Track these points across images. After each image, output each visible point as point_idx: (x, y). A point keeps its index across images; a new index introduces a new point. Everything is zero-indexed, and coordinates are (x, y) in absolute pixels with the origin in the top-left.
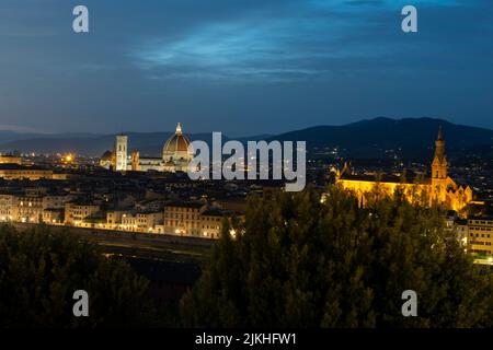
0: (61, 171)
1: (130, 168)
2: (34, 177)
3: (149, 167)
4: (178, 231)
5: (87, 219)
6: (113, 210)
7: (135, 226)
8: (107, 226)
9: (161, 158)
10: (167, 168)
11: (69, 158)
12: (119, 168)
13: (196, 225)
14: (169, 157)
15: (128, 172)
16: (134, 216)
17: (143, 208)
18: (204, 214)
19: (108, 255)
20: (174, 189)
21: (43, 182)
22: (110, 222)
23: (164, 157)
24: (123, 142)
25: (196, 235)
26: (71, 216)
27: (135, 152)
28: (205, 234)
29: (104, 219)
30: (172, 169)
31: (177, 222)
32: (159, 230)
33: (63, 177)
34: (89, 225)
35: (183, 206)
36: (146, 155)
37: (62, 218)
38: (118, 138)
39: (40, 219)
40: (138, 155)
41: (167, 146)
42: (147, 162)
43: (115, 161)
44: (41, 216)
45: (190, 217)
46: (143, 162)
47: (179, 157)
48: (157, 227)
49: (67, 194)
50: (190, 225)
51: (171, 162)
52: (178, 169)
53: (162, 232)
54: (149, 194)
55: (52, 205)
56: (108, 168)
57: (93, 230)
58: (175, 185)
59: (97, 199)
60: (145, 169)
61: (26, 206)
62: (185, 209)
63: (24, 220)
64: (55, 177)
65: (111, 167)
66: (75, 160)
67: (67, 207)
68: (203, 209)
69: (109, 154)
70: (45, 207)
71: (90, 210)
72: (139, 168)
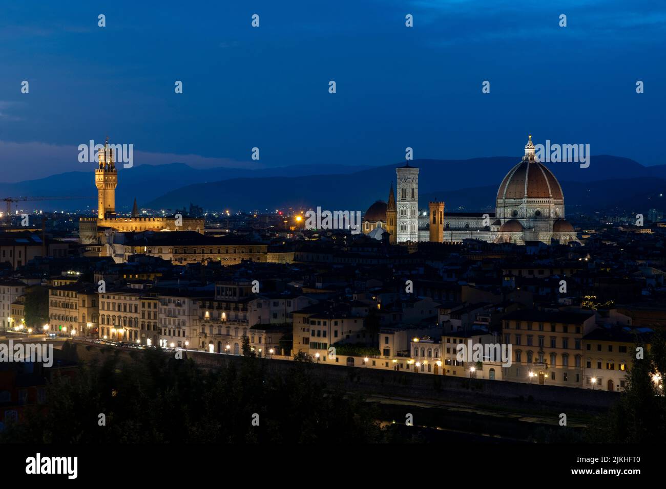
0: (276, 247)
1: (426, 237)
2: (230, 259)
3: (467, 235)
4: (532, 375)
5: (341, 347)
6: (390, 328)
7: (440, 363)
8: (381, 363)
10: (506, 236)
11: (299, 219)
12: (402, 238)
13: (572, 361)
14: (509, 210)
15: (420, 245)
16: (437, 340)
17: (456, 323)
18: (588, 337)
19: (383, 425)
20: (520, 281)
21: (249, 270)
22: (387, 353)
23: (499, 211)
24: (409, 182)
25: (573, 384)
26: (306, 341)
27: (437, 202)
28: (594, 380)
29: (373, 349)
30: (517, 238)
31: (530, 354)
32: (491, 371)
33: (288, 259)
34: (343, 361)
35: (542, 318)
36: (460, 209)
37: (286, 345)
38: (400, 173)
39: (246, 348)
40: (442, 209)
41: (505, 188)
42: (462, 222)
43: (394, 222)
44: (246, 341)
45: (559, 343)
46: (453, 223)
47: (531, 212)
48: (487, 365)
49: (295, 293)
50: (559, 362)
51: (513, 223)
52: (529, 237)
53: (498, 376)
54: (468, 292)
55: (267, 318)
56: (378, 237)
57: (351, 370)
58: (525, 273)
59: (358, 304)
60: (458, 238)
61: (215, 319)
62: (547, 326)
63: (212, 349)
64: (271, 258)
65: (386, 235)
67: (298, 322)
68: (588, 324)
69: (382, 209)
70: (253, 321)
71: (344, 328)
72: (444, 237)
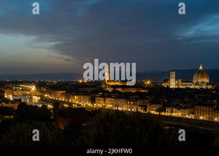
0: (143, 88)
1: (177, 87)
2: (133, 91)
3: (186, 86)
4: (201, 118)
5: (157, 111)
6: (169, 107)
7: (180, 115)
8: (166, 114)
9: (192, 82)
10: (195, 87)
11: (148, 82)
12: (171, 87)
13: (211, 115)
14: (196, 81)
15: (175, 88)
16: (179, 109)
17: (183, 106)
18: (214, 110)
19: (167, 128)
20: (199, 97)
21: (137, 93)
22: (168, 112)
23: (194, 81)
24: (173, 75)
25: (211, 120)
26: (150, 109)
28: (216, 119)
29: (165, 111)
30: (198, 87)
31: (201, 113)
32: (192, 116)
33: (146, 91)
34: (158, 113)
35: (204, 105)
36: (185, 80)
37: (146, 110)
38: (171, 73)
40: (180, 80)
41: (195, 76)
42: (185, 84)
43: (169, 83)
44: (137, 109)
45: (208, 111)
46: (183, 84)
47: (201, 81)
48: (191, 115)
49: (147, 98)
50: (208, 115)
51: (197, 84)
52: (201, 87)
53: (193, 118)
54: (186, 99)
55: (141, 103)
56: (166, 87)
57: (159, 115)
58: (200, 95)
59: (161, 101)
60: (184, 87)
61: (130, 104)
62: (205, 107)
63: (129, 110)
64: (142, 91)
65: (168, 86)
66: (151, 83)
67: (148, 104)
68: (215, 107)
69: (167, 80)
70: (138, 104)
71: (158, 106)
72: (181, 87)
